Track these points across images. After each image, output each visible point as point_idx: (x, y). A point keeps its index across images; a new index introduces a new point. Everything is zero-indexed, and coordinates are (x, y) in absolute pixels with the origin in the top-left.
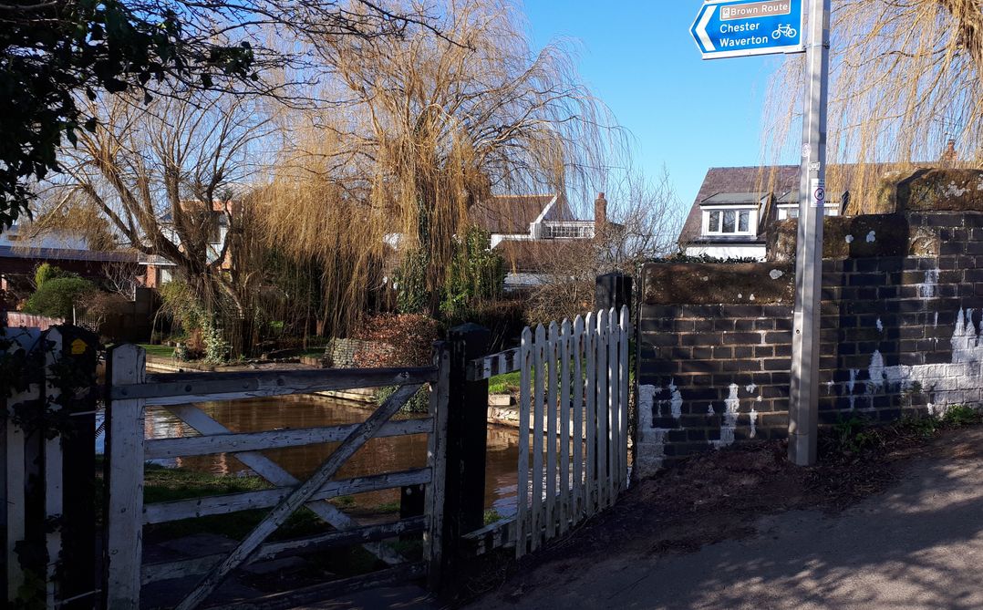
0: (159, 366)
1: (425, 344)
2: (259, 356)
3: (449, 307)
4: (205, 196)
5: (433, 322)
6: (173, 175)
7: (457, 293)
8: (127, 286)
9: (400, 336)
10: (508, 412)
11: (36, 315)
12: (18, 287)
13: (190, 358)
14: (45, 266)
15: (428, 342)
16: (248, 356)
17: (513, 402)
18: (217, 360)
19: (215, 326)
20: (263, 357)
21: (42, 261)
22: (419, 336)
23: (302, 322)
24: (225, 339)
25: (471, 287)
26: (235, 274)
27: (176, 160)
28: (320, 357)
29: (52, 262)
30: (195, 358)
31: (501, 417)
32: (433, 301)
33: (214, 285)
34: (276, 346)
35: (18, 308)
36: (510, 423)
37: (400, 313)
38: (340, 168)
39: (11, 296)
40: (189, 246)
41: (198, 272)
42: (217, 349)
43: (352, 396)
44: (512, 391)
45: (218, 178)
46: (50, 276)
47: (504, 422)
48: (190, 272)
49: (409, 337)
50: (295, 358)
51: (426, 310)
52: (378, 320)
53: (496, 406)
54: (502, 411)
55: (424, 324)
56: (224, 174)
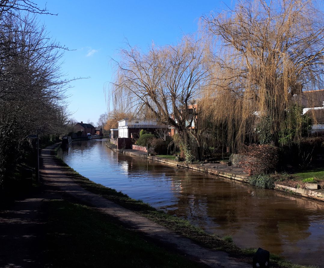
0: (171, 163)
1: (271, 158)
2: (204, 160)
3: (283, 141)
4: (185, 103)
5: (275, 148)
6: (174, 96)
7: (287, 134)
8: (163, 136)
9: (260, 154)
10: (317, 193)
11: (139, 145)
12: (135, 137)
13: (181, 161)
14: (142, 130)
15: (273, 157)
16: (200, 161)
17: (319, 187)
18: (189, 162)
19: (189, 150)
20: (206, 161)
21: (141, 129)
22: (269, 154)
23: (221, 148)
24: (192, 154)
25: (293, 132)
26: (196, 130)
27: (174, 91)
28: (227, 162)
29: (144, 129)
30: (182, 161)
31: (313, 195)
32: (275, 138)
33: (188, 135)
34: (211, 157)
35: (135, 143)
36: (318, 198)
37: (260, 144)
38: (232, 84)
39: (133, 140)
40: (179, 121)
41: (181, 130)
42: (189, 158)
43: (239, 179)
44: (318, 181)
45: (188, 96)
46: (144, 133)
47: (315, 197)
48: (179, 130)
49: (264, 155)
50: (218, 161)
51: (272, 143)
52: (250, 147)
53: (309, 189)
54: (313, 192)
55: (271, 149)
56: (191, 94)
